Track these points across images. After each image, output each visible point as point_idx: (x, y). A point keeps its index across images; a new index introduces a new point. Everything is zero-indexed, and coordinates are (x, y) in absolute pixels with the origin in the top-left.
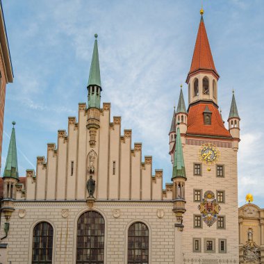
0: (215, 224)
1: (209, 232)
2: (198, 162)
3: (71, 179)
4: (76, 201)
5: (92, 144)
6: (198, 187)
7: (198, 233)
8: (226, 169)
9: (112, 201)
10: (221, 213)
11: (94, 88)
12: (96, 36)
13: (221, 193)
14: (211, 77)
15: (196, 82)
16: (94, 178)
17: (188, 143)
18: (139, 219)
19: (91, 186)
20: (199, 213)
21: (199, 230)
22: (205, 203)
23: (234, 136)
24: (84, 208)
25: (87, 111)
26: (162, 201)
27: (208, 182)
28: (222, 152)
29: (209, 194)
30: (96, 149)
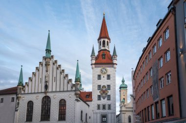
0: (106, 98)
1: (104, 101)
2: (99, 74)
3: (40, 85)
4: (41, 92)
5: (47, 71)
6: (99, 84)
7: (99, 102)
8: (111, 76)
9: (54, 92)
10: (109, 94)
11: (48, 51)
12: (49, 31)
13: (109, 86)
14: (106, 40)
16: (48, 84)
17: (95, 67)
20: (99, 94)
23: (114, 63)
24: (44, 95)
25: (45, 59)
27: (104, 82)
28: (110, 70)
29: (104, 86)
30: (48, 73)
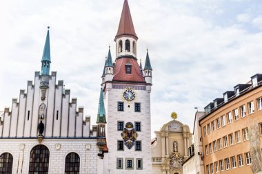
0: (134, 147)
1: (129, 153)
2: (121, 101)
3: (28, 123)
4: (31, 138)
5: (43, 99)
6: (121, 120)
7: (121, 154)
8: (142, 106)
9: (56, 138)
10: (138, 139)
11: (46, 63)
12: (49, 28)
13: (138, 124)
14: (131, 40)
15: (121, 43)
16: (44, 122)
17: (114, 87)
18: (74, 150)
19: (41, 128)
20: (121, 139)
21: (121, 152)
22: (126, 131)
23: (147, 82)
24: (36, 143)
25: (40, 77)
26: (90, 138)
27: (129, 116)
28: (139, 94)
29: (129, 124)
30: (45, 102)
